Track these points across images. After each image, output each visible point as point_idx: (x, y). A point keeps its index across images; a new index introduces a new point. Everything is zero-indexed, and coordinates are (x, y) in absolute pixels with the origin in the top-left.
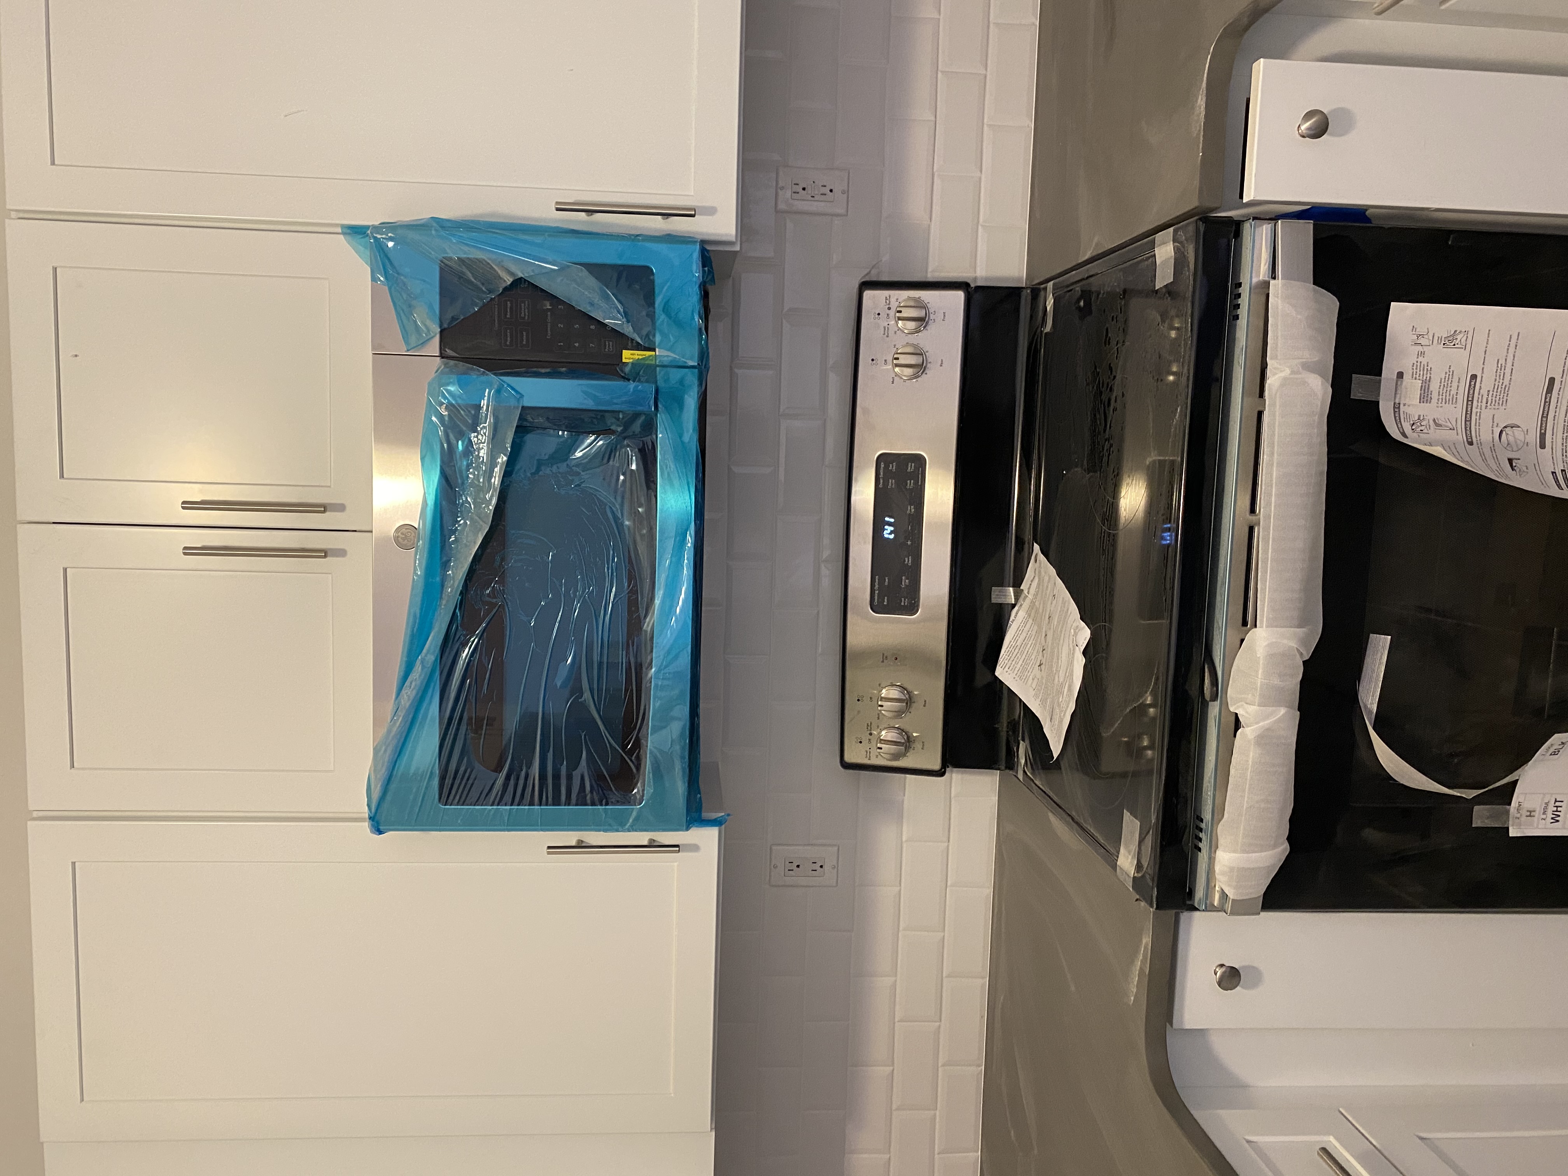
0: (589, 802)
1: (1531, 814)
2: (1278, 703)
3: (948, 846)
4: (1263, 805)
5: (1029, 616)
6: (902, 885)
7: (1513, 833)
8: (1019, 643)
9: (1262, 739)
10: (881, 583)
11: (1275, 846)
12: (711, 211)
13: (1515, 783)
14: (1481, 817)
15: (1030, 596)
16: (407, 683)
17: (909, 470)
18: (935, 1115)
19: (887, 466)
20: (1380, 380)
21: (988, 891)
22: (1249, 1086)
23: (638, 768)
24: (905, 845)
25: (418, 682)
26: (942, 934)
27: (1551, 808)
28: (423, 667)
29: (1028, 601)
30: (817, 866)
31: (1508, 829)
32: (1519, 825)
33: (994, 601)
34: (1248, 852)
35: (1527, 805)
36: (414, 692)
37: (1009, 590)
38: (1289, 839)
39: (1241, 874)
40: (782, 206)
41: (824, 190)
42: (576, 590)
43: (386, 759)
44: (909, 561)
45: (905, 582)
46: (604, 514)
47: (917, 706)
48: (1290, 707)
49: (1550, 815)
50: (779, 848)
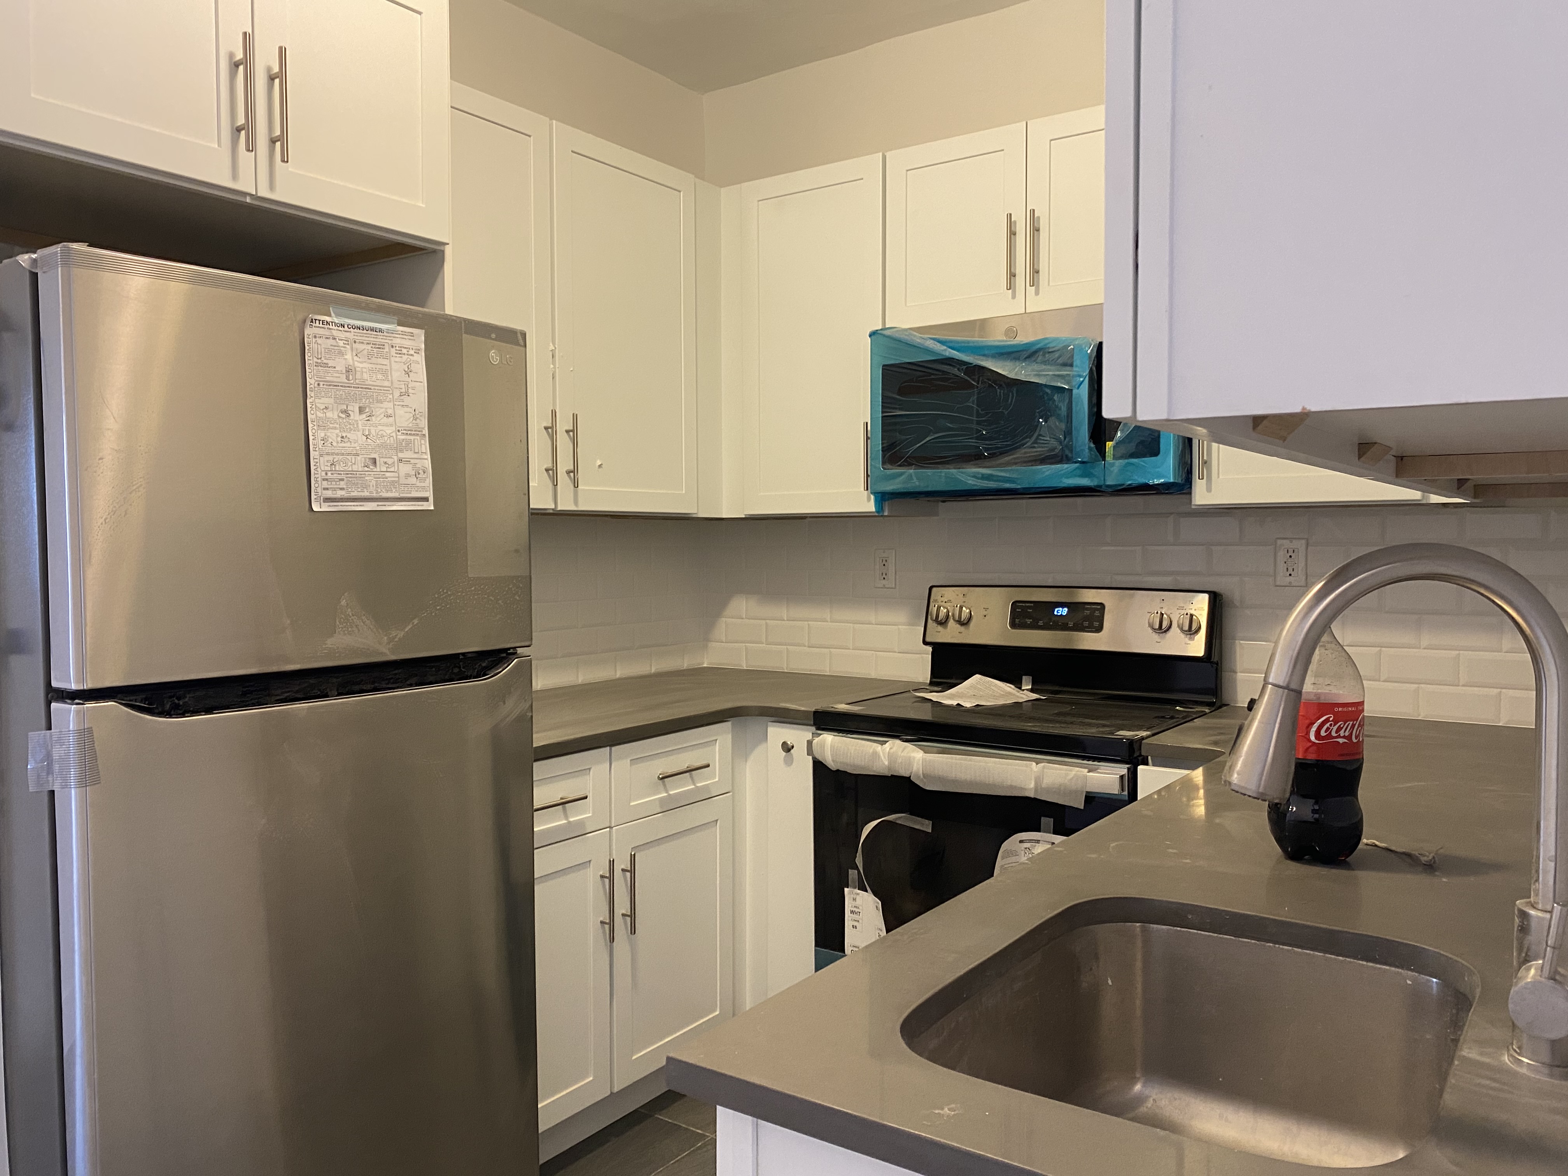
0: (884, 441)
1: (854, 900)
2: (890, 763)
3: (895, 652)
4: (849, 754)
5: (1006, 693)
6: (876, 626)
7: (846, 890)
8: (992, 687)
9: (875, 754)
10: (1029, 607)
11: (833, 761)
12: (1209, 489)
13: (866, 891)
14: (853, 874)
15: (1018, 694)
16: (936, 343)
17: (1095, 623)
18: (763, 643)
19: (1098, 610)
20: (1050, 833)
21: (873, 675)
22: (746, 762)
23: (900, 466)
24: (896, 627)
25: (936, 348)
26: (851, 648)
27: (857, 910)
28: (943, 350)
29: (1016, 692)
30: (884, 576)
31: (848, 888)
32: (849, 893)
33: (1024, 677)
34: (831, 747)
35: (858, 898)
36: (931, 347)
37: (1029, 685)
38: (838, 771)
39: (822, 745)
40: (1279, 542)
41: (1290, 569)
42: (986, 426)
43: (902, 336)
44: (1041, 623)
45: (1029, 621)
46: (1026, 438)
47: (962, 629)
48: (889, 769)
49: (854, 909)
50: (894, 553)
